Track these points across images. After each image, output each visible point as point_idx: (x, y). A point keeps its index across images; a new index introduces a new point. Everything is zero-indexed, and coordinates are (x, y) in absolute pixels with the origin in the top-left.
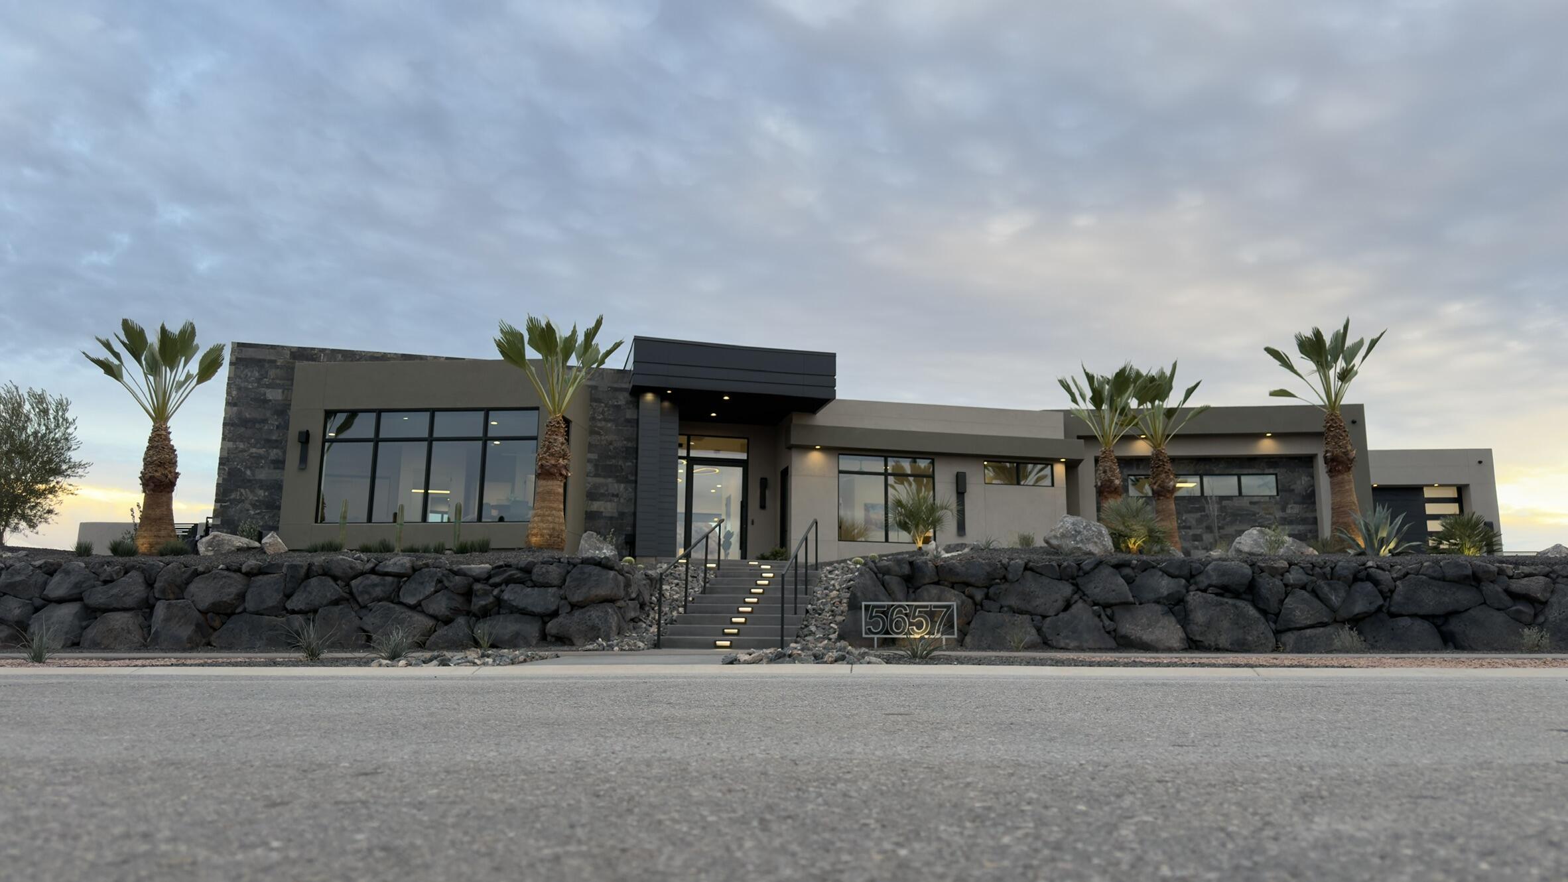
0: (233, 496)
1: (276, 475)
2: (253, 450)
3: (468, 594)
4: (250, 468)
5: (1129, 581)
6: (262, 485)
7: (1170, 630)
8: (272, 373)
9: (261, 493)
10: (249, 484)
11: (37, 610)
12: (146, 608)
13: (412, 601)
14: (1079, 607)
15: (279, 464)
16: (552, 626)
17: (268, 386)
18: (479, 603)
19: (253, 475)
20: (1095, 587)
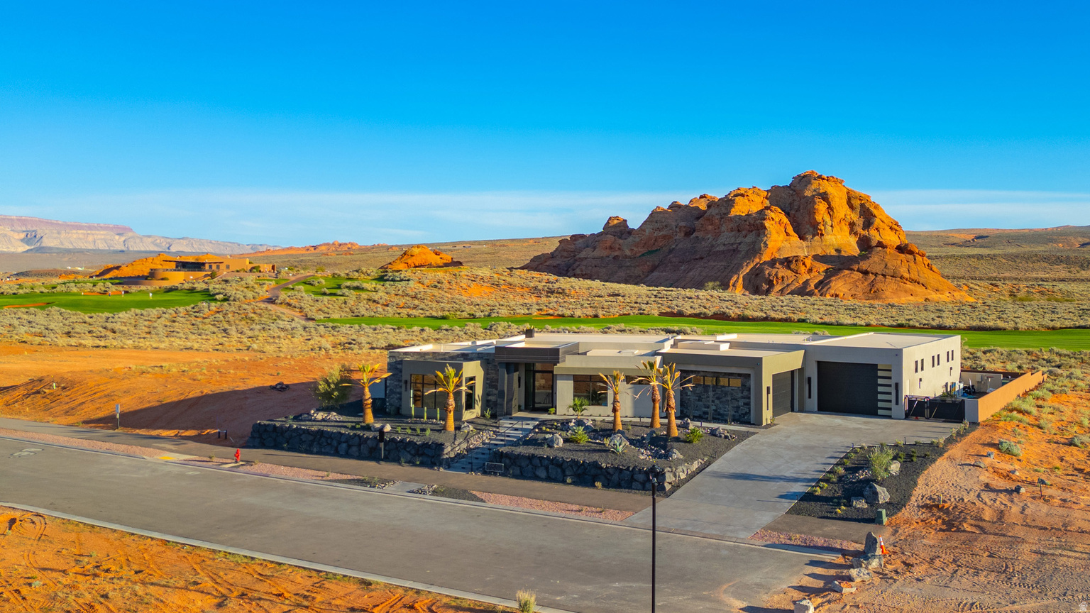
3: (419, 449)
5: (540, 461)
7: (543, 474)
8: (398, 360)
13: (408, 450)
14: (530, 466)
15: (401, 387)
18: (420, 452)
20: (534, 462)
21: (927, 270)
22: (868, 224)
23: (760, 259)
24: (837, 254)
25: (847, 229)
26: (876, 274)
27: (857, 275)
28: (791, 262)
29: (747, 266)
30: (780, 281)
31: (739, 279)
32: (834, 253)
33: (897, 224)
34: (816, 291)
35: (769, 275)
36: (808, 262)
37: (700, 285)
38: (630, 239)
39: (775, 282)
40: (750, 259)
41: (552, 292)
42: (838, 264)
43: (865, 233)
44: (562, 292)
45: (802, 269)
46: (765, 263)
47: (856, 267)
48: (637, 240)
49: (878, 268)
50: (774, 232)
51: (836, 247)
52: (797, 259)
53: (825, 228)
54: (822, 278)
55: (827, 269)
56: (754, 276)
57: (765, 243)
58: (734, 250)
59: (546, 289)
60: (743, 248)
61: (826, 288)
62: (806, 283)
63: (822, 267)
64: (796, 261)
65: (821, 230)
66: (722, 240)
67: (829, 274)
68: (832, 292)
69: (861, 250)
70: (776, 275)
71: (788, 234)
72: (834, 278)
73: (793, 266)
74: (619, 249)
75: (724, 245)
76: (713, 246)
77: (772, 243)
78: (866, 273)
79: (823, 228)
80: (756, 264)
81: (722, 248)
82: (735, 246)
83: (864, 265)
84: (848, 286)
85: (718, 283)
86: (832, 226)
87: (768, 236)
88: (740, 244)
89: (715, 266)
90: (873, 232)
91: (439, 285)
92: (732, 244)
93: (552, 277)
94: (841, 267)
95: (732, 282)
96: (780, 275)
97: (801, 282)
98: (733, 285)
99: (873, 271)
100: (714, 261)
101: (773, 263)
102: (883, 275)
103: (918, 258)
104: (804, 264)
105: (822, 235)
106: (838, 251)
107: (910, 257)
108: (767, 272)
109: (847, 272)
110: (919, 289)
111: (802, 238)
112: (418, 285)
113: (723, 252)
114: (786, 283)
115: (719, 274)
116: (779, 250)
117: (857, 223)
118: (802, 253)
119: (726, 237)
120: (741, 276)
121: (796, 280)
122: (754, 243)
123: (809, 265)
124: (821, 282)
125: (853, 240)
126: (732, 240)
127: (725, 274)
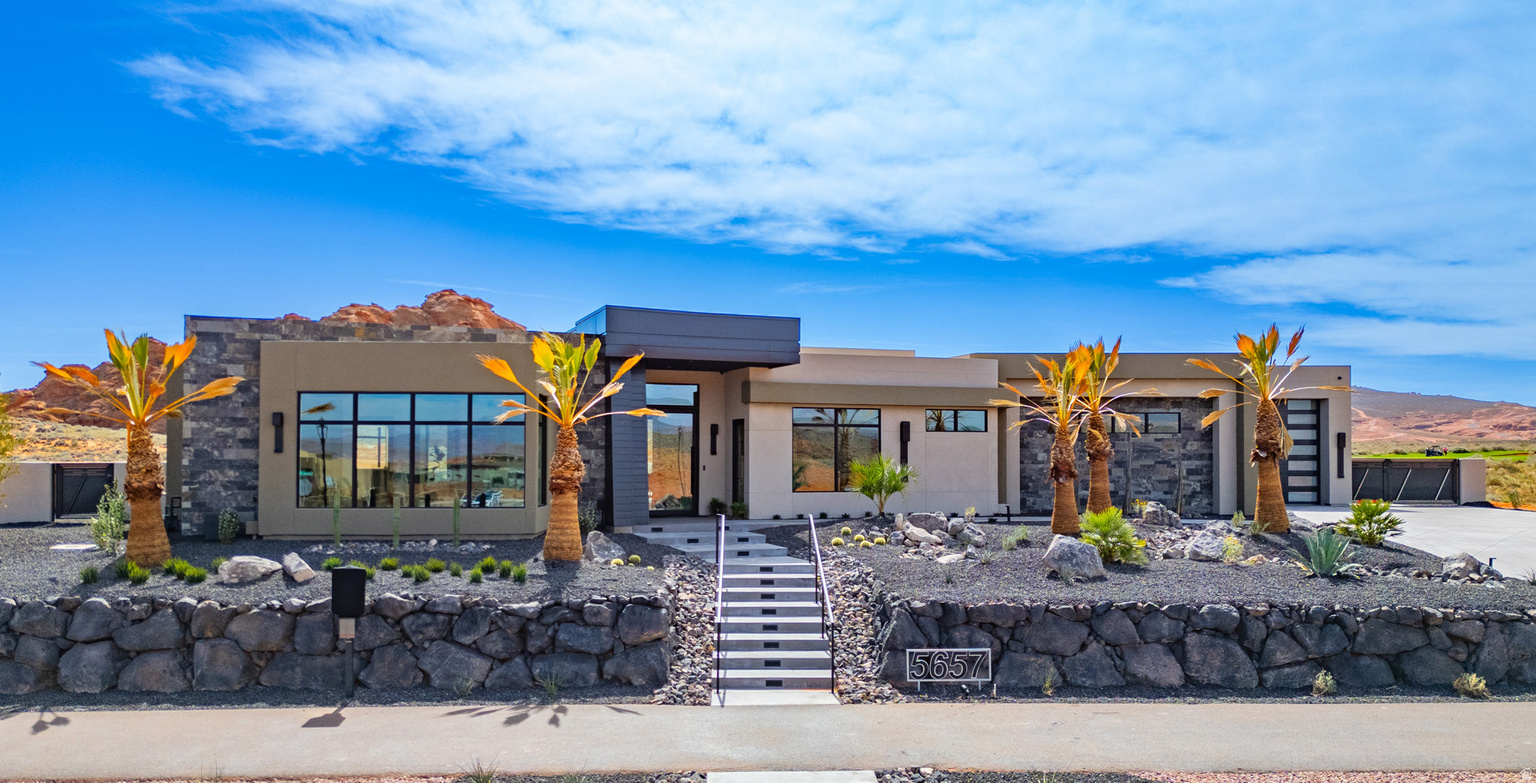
0: (202, 478)
1: (248, 454)
2: (219, 429)
3: (523, 633)
4: (217, 448)
5: (1137, 624)
6: (232, 465)
8: (231, 347)
9: (232, 474)
10: (219, 464)
11: (62, 652)
12: (185, 648)
13: (467, 640)
14: (1093, 647)
16: (609, 667)
17: (230, 361)
18: (534, 643)
19: (222, 455)
20: (1107, 629)
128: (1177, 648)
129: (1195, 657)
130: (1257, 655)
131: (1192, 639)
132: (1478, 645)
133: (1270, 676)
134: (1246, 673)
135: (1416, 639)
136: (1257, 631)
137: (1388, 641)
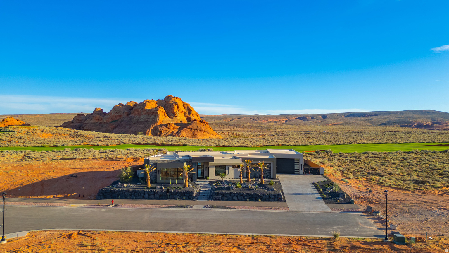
1: (156, 174)
3: (182, 194)
4: (153, 173)
6: (154, 175)
7: (236, 199)
9: (154, 176)
11: (144, 195)
12: (154, 195)
16: (189, 197)
17: (154, 164)
20: (231, 195)
21: (209, 128)
22: (190, 113)
23: (157, 124)
24: (181, 123)
25: (183, 114)
26: (194, 130)
27: (189, 130)
28: (167, 125)
29: (152, 126)
30: (164, 132)
31: (150, 131)
32: (180, 122)
33: (197, 113)
34: (177, 135)
35: (160, 130)
36: (173, 125)
37: (135, 133)
38: (106, 116)
39: (162, 132)
40: (153, 124)
41: (79, 136)
42: (182, 126)
43: (189, 116)
44: (83, 136)
45: (171, 128)
46: (158, 125)
47: (188, 127)
48: (109, 116)
49: (195, 128)
50: (161, 115)
51: (181, 120)
52: (169, 124)
53: (177, 114)
54: (177, 131)
55: (179, 128)
56: (155, 130)
57: (158, 119)
58: (147, 121)
59: (75, 134)
60: (150, 120)
61: (180, 134)
62: (173, 132)
63: (177, 127)
64: (169, 125)
65: (176, 115)
66: (142, 117)
67: (180, 130)
68: (182, 135)
69: (188, 122)
70: (163, 130)
71: (165, 116)
72: (181, 131)
73: (168, 127)
74: (101, 120)
75: (143, 119)
76: (138, 119)
77: (161, 119)
78: (191, 129)
79: (176, 114)
80: (156, 126)
81: (142, 120)
82: (147, 120)
83: (191, 126)
84: (186, 133)
85: (142, 132)
86: (179, 114)
87: (159, 116)
88: (149, 119)
89: (140, 126)
90: (191, 116)
91: (29, 133)
92: (146, 119)
93: (76, 131)
94: (183, 127)
95: (147, 132)
96: (164, 130)
97: (171, 132)
98: (148, 133)
99: (194, 128)
100: (140, 125)
101: (161, 125)
102: (197, 130)
103: (206, 124)
104: (172, 126)
105: (176, 116)
106: (181, 122)
107: (204, 124)
108: (159, 129)
109: (186, 129)
110: (207, 134)
111: (169, 117)
112: (19, 133)
113: (143, 122)
114: (166, 132)
115: (142, 129)
116: (163, 121)
117: (186, 113)
118: (171, 122)
119: (143, 117)
120: (150, 130)
121: (169, 131)
122: (154, 118)
123: (173, 127)
124: (177, 132)
125: (185, 118)
126: (146, 118)
127: (144, 129)
128: (237, 196)
129: (239, 197)
130: (244, 197)
131: (238, 196)
132: (262, 197)
133: (245, 199)
134: (243, 199)
135: (257, 196)
136: (244, 195)
137: (255, 196)
